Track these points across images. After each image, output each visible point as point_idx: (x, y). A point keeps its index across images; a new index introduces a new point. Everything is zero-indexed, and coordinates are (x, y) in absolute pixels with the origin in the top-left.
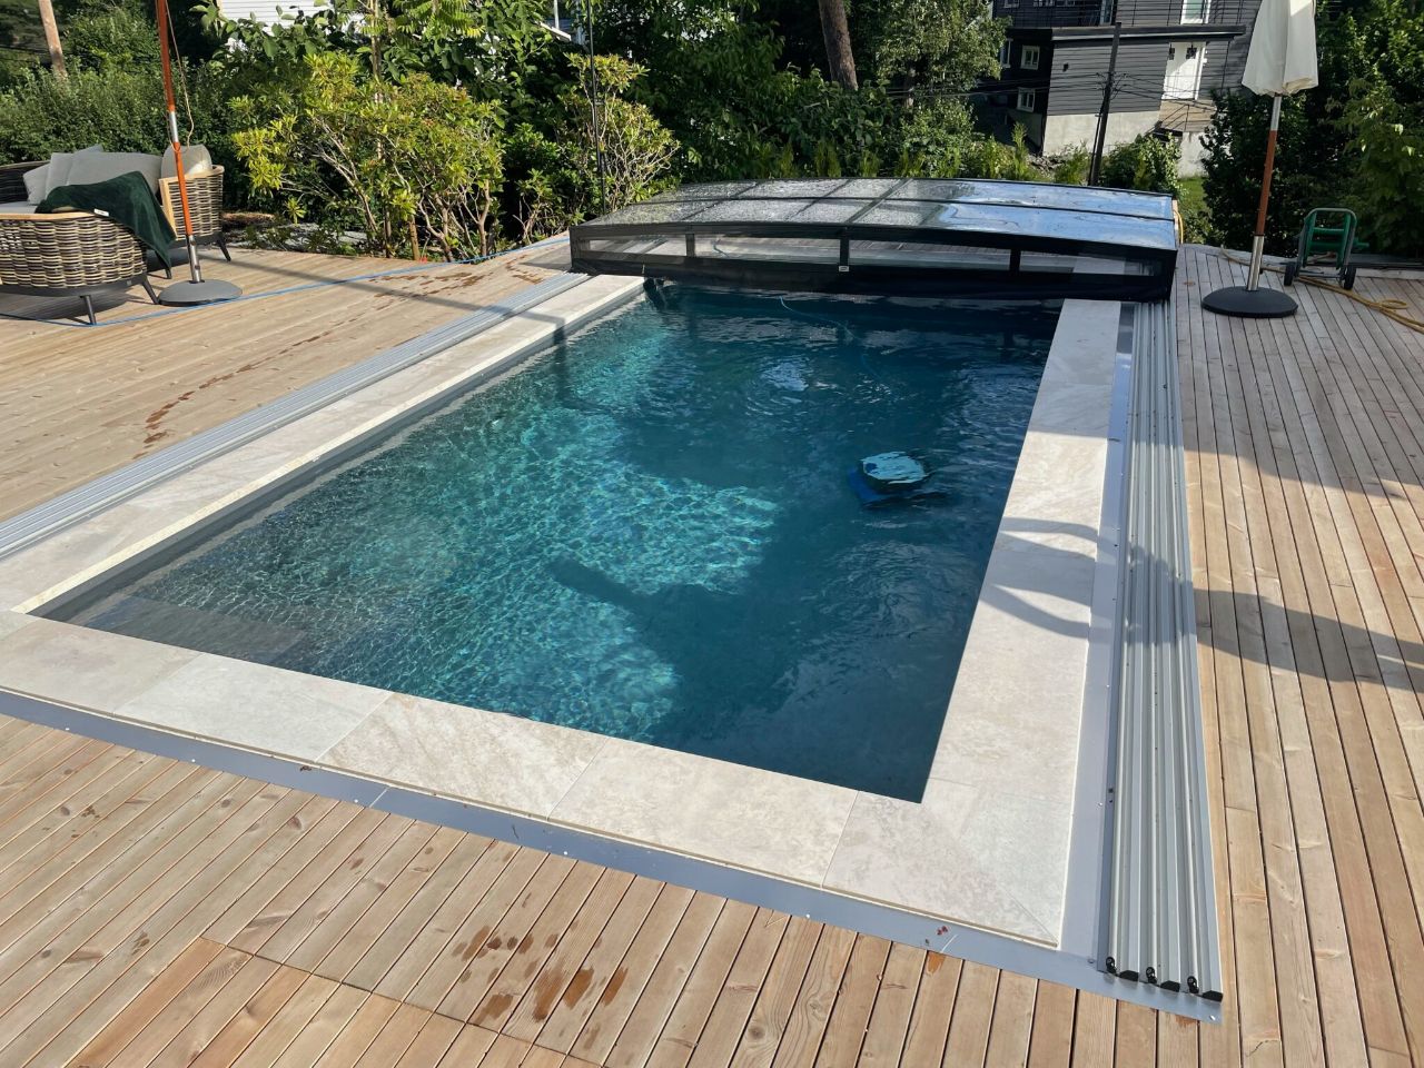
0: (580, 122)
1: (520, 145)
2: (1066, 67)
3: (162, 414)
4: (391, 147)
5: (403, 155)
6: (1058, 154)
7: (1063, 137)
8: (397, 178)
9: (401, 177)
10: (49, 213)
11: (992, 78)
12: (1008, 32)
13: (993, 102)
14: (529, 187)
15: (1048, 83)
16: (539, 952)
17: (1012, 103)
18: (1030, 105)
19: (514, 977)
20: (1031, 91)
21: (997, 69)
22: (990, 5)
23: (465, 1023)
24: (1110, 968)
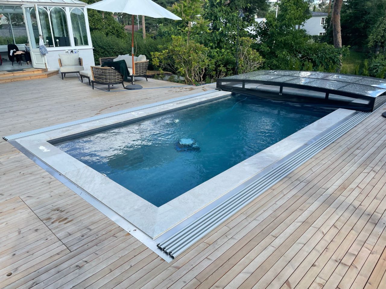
3: (104, 110)
10: (103, 67)
14: (220, 69)
16: (63, 213)
19: (55, 216)
23: (41, 220)
24: (158, 246)
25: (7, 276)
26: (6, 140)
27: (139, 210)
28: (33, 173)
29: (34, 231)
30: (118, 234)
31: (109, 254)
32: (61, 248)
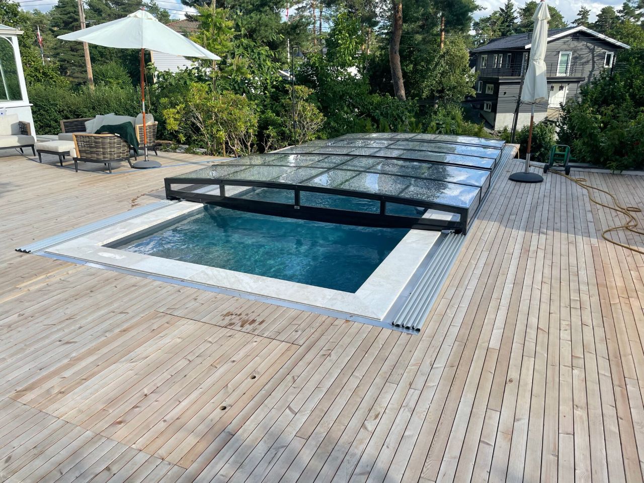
0: (289, 109)
1: (266, 118)
2: (505, 93)
3: (136, 199)
4: (218, 116)
5: (222, 119)
6: (501, 129)
7: (504, 122)
8: (219, 127)
9: (221, 127)
10: (100, 134)
11: (471, 96)
12: (480, 78)
13: (474, 107)
14: (268, 132)
15: (497, 100)
16: (243, 316)
17: (482, 108)
18: (489, 109)
19: (236, 320)
20: (490, 103)
21: (474, 93)
22: (475, 67)
23: (222, 327)
24: (393, 324)
25: (252, 379)
26: (28, 252)
27: (335, 299)
28: (137, 284)
29: (229, 338)
30: (336, 323)
31: (347, 340)
32: (284, 346)
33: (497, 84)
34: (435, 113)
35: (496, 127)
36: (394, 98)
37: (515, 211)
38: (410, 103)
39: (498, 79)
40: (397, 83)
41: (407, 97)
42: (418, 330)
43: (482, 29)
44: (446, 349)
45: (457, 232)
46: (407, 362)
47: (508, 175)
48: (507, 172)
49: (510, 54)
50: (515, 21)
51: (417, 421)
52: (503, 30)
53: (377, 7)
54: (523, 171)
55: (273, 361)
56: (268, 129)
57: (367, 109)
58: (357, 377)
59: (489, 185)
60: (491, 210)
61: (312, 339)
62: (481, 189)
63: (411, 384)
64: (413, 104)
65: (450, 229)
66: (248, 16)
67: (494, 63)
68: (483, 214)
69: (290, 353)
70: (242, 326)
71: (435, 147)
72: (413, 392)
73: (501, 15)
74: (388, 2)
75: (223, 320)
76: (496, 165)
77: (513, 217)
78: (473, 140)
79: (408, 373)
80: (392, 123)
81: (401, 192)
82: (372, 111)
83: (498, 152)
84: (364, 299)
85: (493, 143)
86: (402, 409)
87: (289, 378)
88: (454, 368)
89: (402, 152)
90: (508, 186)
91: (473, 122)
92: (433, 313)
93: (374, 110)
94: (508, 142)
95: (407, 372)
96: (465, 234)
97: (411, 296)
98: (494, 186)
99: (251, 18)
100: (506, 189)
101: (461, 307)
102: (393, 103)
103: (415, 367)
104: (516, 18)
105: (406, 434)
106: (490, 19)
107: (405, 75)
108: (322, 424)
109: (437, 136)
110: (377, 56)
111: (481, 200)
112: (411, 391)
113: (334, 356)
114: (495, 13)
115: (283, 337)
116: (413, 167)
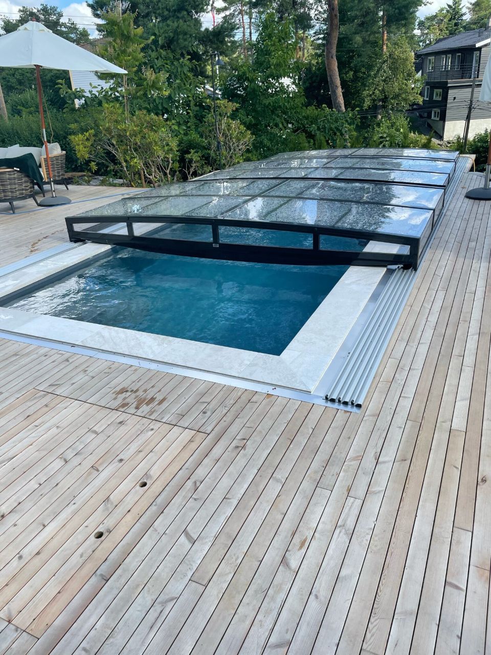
1: (189, 141)
2: (455, 98)
3: (37, 243)
4: (131, 141)
5: (136, 144)
6: (451, 139)
7: (454, 131)
8: (133, 155)
9: (135, 153)
11: (418, 104)
12: (427, 83)
13: (421, 116)
14: (190, 157)
15: (446, 106)
16: (140, 393)
17: (429, 116)
18: (438, 117)
19: (131, 399)
20: (438, 110)
21: (420, 100)
22: (421, 72)
23: (113, 410)
24: (327, 398)
25: (142, 487)
27: (256, 365)
28: (19, 353)
29: (119, 425)
30: (254, 399)
31: (267, 423)
32: (188, 434)
33: (445, 88)
34: (378, 125)
35: (445, 137)
36: (332, 111)
37: (474, 236)
38: (350, 115)
39: (447, 83)
40: (334, 92)
41: (346, 109)
42: (359, 406)
43: (428, 28)
44: (396, 434)
45: (406, 267)
46: (344, 455)
47: (465, 192)
48: (463, 188)
49: (460, 54)
50: (464, 18)
51: (358, 550)
52: (450, 29)
53: (311, 9)
54: (482, 186)
55: (171, 458)
56: (190, 153)
57: (302, 124)
58: (278, 481)
59: (443, 206)
60: (446, 237)
61: (223, 424)
62: (434, 212)
63: (349, 490)
64: (353, 115)
65: (397, 264)
66: (164, 24)
67: (442, 65)
68: (436, 242)
69: (193, 446)
70: (137, 408)
71: (378, 163)
72: (353, 503)
73: (448, 11)
74: (324, 2)
75: (115, 399)
76: (449, 181)
77: (473, 244)
78: (420, 153)
79: (346, 471)
80: (330, 138)
81: (337, 222)
82: (307, 126)
83: (451, 165)
84: (291, 363)
85: (443, 155)
86: (337, 531)
87: (189, 484)
88: (406, 462)
89: (340, 171)
90: (465, 205)
91: (420, 133)
92: (377, 378)
93: (310, 125)
94: (461, 153)
95: (344, 471)
96: (416, 269)
97: (349, 358)
98: (449, 206)
99: (168, 26)
100: (463, 209)
101: (414, 369)
102: (331, 116)
103: (355, 462)
104: (464, 14)
105: (342, 574)
106: (436, 16)
107: (344, 84)
108: (228, 560)
109: (380, 150)
110: (313, 65)
111: (433, 225)
112: (350, 500)
113: (249, 449)
114: (442, 10)
115: (185, 422)
116: (353, 189)
